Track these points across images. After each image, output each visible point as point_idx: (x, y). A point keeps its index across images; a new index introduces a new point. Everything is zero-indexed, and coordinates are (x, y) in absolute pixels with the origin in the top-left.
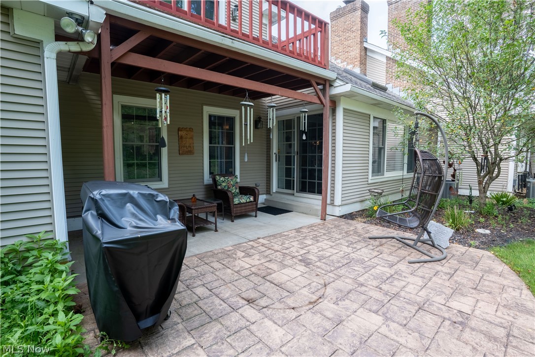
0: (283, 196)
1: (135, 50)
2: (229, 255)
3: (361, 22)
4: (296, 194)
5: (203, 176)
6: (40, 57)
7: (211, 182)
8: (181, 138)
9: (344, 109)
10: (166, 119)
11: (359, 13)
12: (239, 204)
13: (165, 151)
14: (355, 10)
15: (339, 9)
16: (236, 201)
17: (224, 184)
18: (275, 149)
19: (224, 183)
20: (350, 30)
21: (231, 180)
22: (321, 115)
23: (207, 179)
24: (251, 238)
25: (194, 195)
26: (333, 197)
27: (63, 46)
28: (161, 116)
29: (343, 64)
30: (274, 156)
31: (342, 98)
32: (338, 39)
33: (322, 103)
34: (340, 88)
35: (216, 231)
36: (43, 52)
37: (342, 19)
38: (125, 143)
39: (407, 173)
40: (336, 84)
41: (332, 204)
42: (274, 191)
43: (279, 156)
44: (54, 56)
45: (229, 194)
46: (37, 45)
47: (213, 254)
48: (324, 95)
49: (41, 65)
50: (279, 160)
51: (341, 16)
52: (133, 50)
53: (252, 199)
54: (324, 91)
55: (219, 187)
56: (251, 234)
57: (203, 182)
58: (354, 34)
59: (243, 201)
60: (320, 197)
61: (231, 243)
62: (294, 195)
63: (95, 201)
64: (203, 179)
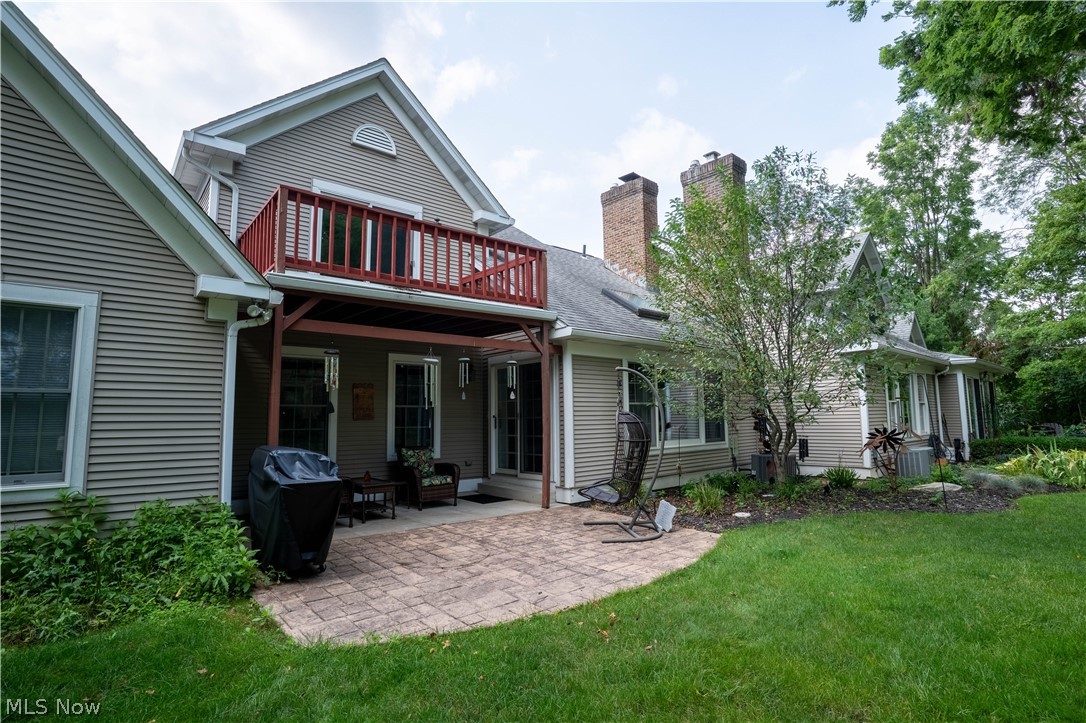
0: (505, 479)
1: (307, 316)
2: (401, 537)
3: (645, 210)
4: (520, 475)
5: (386, 449)
6: (224, 335)
7: (396, 458)
8: (356, 397)
9: (574, 356)
10: (334, 383)
11: (640, 196)
12: (430, 486)
13: (333, 418)
14: (635, 192)
15: (615, 189)
16: (426, 482)
17: (412, 460)
18: (493, 411)
19: (411, 457)
20: (628, 220)
21: (424, 456)
22: (538, 366)
23: (391, 452)
24: (434, 524)
25: (367, 473)
26: (562, 476)
27: (244, 324)
28: (329, 380)
29: (622, 271)
30: (493, 420)
31: (569, 343)
32: (614, 233)
33: (538, 350)
34: (563, 332)
35: (393, 518)
36: (227, 330)
37: (618, 204)
38: (283, 405)
39: (707, 442)
40: (557, 326)
41: (562, 487)
42: (493, 471)
43: (500, 421)
44: (236, 333)
45: (416, 472)
46: (222, 325)
47: (381, 537)
48: (541, 341)
49: (224, 342)
50: (500, 425)
51: (617, 199)
52: (306, 316)
53: (449, 480)
54: (540, 335)
55: (406, 464)
56: (435, 521)
57: (386, 458)
58: (636, 227)
59: (438, 482)
60: (540, 477)
61: (407, 528)
62: (516, 476)
63: (273, 458)
64: (386, 454)
